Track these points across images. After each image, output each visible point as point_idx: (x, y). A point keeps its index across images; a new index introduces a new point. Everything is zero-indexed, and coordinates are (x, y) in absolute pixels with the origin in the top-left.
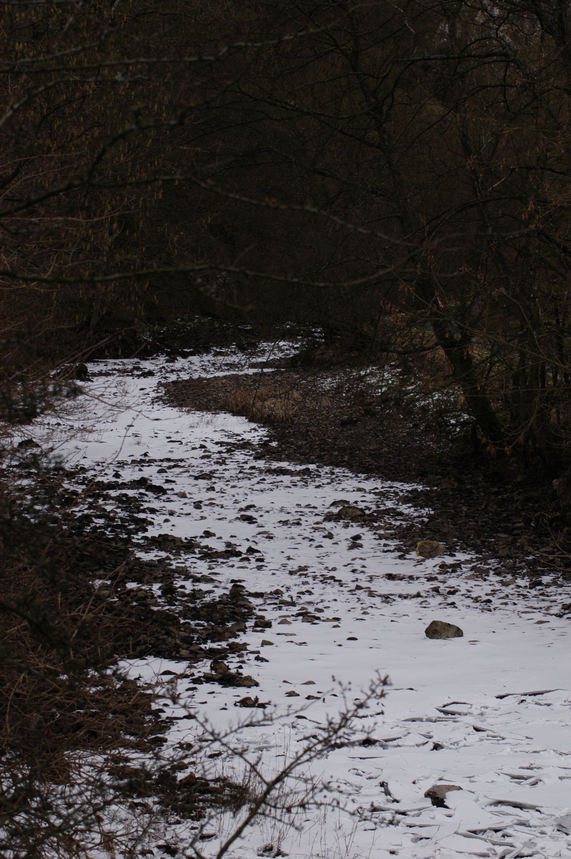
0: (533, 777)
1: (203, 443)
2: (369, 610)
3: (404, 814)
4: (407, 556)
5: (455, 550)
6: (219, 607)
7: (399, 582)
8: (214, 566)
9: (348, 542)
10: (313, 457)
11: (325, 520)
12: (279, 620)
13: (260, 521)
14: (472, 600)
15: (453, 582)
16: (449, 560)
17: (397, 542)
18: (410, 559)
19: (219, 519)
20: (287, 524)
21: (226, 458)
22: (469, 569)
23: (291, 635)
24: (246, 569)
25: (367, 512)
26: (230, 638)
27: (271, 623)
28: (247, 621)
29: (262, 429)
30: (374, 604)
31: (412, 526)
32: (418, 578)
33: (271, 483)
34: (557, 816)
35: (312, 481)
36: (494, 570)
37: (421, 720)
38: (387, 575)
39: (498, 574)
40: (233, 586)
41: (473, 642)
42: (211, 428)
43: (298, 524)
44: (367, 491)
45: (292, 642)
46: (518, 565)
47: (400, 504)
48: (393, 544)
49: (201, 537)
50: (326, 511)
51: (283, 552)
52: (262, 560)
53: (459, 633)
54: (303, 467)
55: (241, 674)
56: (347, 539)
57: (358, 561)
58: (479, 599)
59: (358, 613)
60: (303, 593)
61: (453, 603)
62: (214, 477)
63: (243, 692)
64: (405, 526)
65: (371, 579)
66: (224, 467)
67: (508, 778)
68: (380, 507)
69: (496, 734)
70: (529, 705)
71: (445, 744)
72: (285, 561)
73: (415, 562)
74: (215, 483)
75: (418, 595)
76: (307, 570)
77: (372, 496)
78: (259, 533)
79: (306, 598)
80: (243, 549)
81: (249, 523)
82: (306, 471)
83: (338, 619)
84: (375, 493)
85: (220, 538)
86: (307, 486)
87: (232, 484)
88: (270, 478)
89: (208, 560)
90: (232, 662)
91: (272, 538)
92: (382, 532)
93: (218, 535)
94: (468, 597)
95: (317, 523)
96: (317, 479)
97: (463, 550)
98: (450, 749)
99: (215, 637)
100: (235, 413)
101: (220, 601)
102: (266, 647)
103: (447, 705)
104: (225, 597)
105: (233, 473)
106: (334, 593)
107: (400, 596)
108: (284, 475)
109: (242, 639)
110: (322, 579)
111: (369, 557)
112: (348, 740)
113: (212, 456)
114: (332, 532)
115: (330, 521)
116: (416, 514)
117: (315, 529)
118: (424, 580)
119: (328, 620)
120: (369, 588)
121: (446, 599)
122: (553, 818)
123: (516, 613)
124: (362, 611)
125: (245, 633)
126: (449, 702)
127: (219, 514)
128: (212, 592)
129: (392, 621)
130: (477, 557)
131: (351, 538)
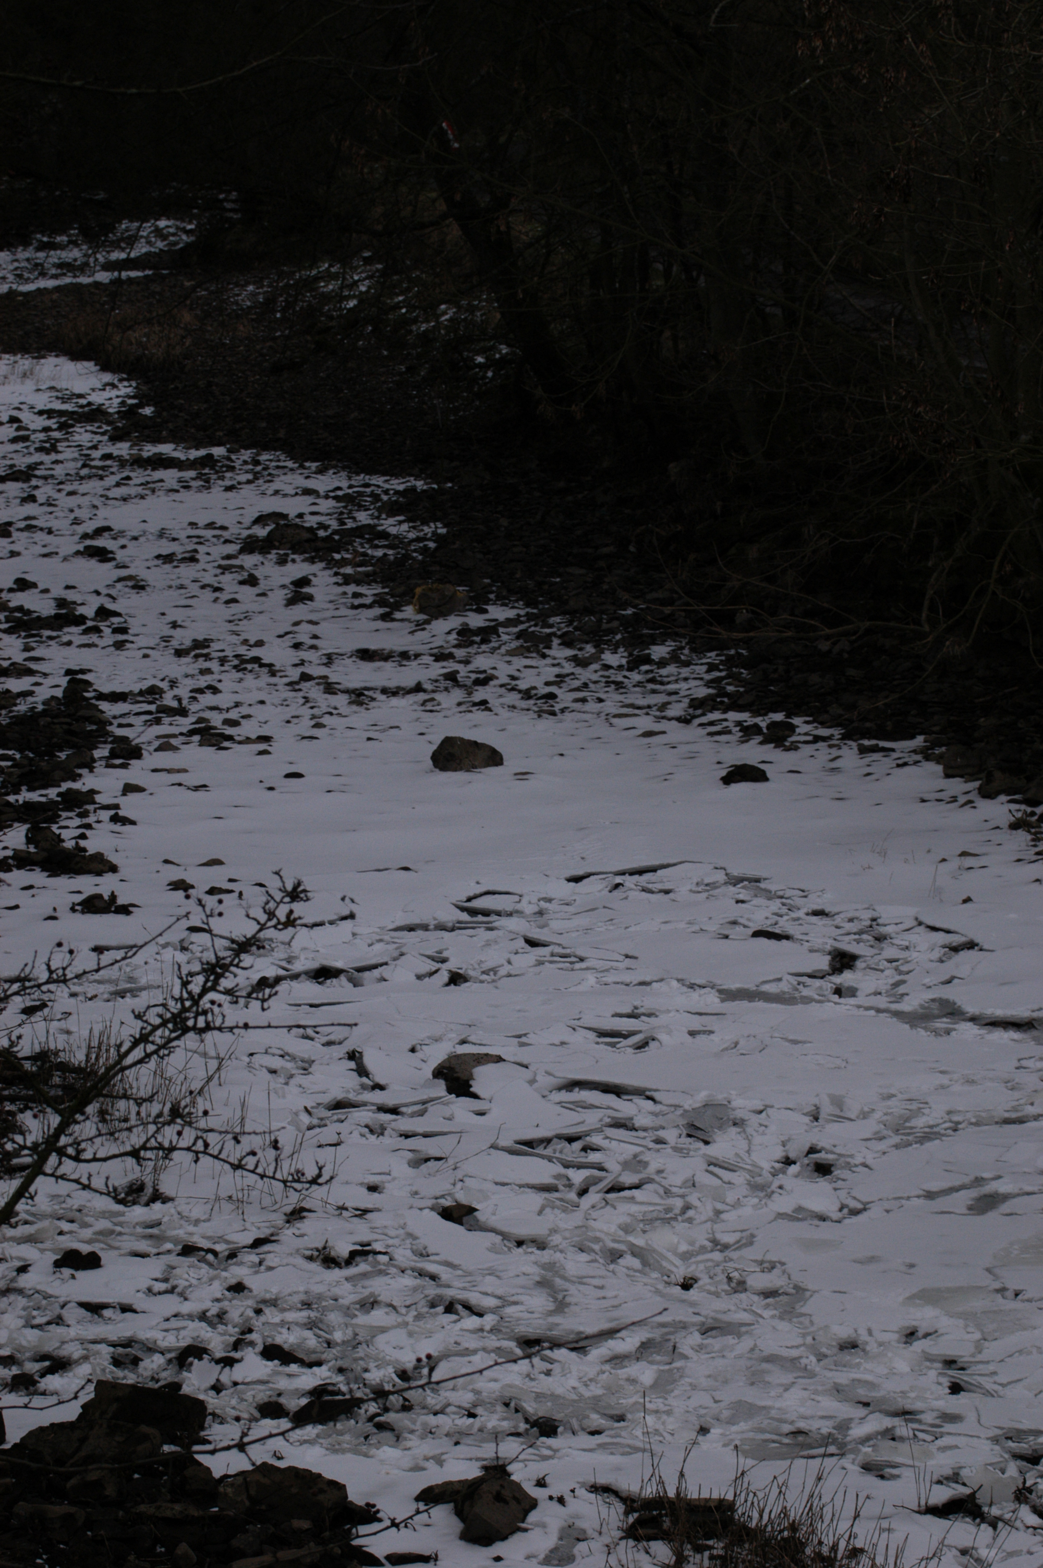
0: (640, 1032)
1: (15, 413)
2: (326, 720)
3: (394, 1111)
4: (398, 615)
5: (487, 601)
6: (42, 722)
7: (381, 664)
8: (34, 645)
9: (286, 591)
10: (221, 434)
11: (242, 551)
12: (156, 744)
13: (120, 555)
14: (520, 696)
15: (483, 662)
16: (476, 621)
17: (378, 589)
18: (402, 620)
19: (45, 556)
20: (171, 561)
21: (58, 440)
22: (513, 637)
23: (179, 771)
24: (94, 649)
25: (322, 533)
26: (64, 780)
27: (140, 749)
28: (97, 748)
29: (126, 384)
30: (336, 708)
31: (407, 557)
32: (417, 656)
33: (142, 484)
34: (687, 1107)
35: (219, 478)
36: (560, 637)
37: (425, 928)
38: (359, 651)
39: (567, 642)
40: (69, 682)
41: (522, 775)
42: (30, 385)
43: (192, 559)
44: (322, 493)
45: (180, 785)
46: (605, 626)
47: (384, 516)
48: (370, 592)
49: (11, 590)
50: (245, 533)
51: (163, 614)
52: (123, 630)
53: (494, 758)
54: (202, 452)
55: (84, 850)
56: (283, 586)
57: (304, 627)
58: (533, 692)
59: (304, 727)
60: (200, 691)
61: (484, 703)
62: (36, 476)
63: (87, 885)
64: (392, 558)
65: (329, 659)
66: (53, 456)
67: (592, 1036)
68: (345, 524)
69: (568, 951)
70: (632, 894)
71: (471, 973)
72: (168, 631)
73: (413, 625)
74: (37, 487)
75: (418, 688)
76: (208, 647)
77: (331, 503)
78: (120, 580)
79: (207, 699)
80: (88, 611)
81: (101, 561)
82: (208, 461)
83: (266, 739)
84: (336, 498)
85: (46, 591)
86: (209, 488)
87: (68, 488)
88: (139, 476)
89: (23, 634)
90: (67, 827)
91: (143, 588)
92: (348, 570)
93: (41, 586)
94: (513, 689)
95: (228, 557)
96: (228, 475)
97: (503, 600)
98: (482, 982)
99: (37, 780)
100: (75, 356)
101: (44, 710)
102: (133, 797)
103: (475, 897)
104: (53, 703)
105: (71, 467)
106: (260, 689)
107: (384, 691)
108: (166, 468)
109: (87, 782)
110: (236, 662)
111: (324, 619)
112: (287, 970)
113: (33, 437)
114: (257, 573)
115: (251, 552)
116: (412, 535)
117: (225, 569)
118: (427, 659)
119: (248, 740)
120: (326, 677)
121: (470, 694)
122: (679, 1112)
123: (603, 716)
124: (313, 723)
125: (91, 771)
126: (478, 892)
127: (44, 546)
128: (30, 693)
129: (369, 739)
130: (527, 614)
131: (293, 583)
